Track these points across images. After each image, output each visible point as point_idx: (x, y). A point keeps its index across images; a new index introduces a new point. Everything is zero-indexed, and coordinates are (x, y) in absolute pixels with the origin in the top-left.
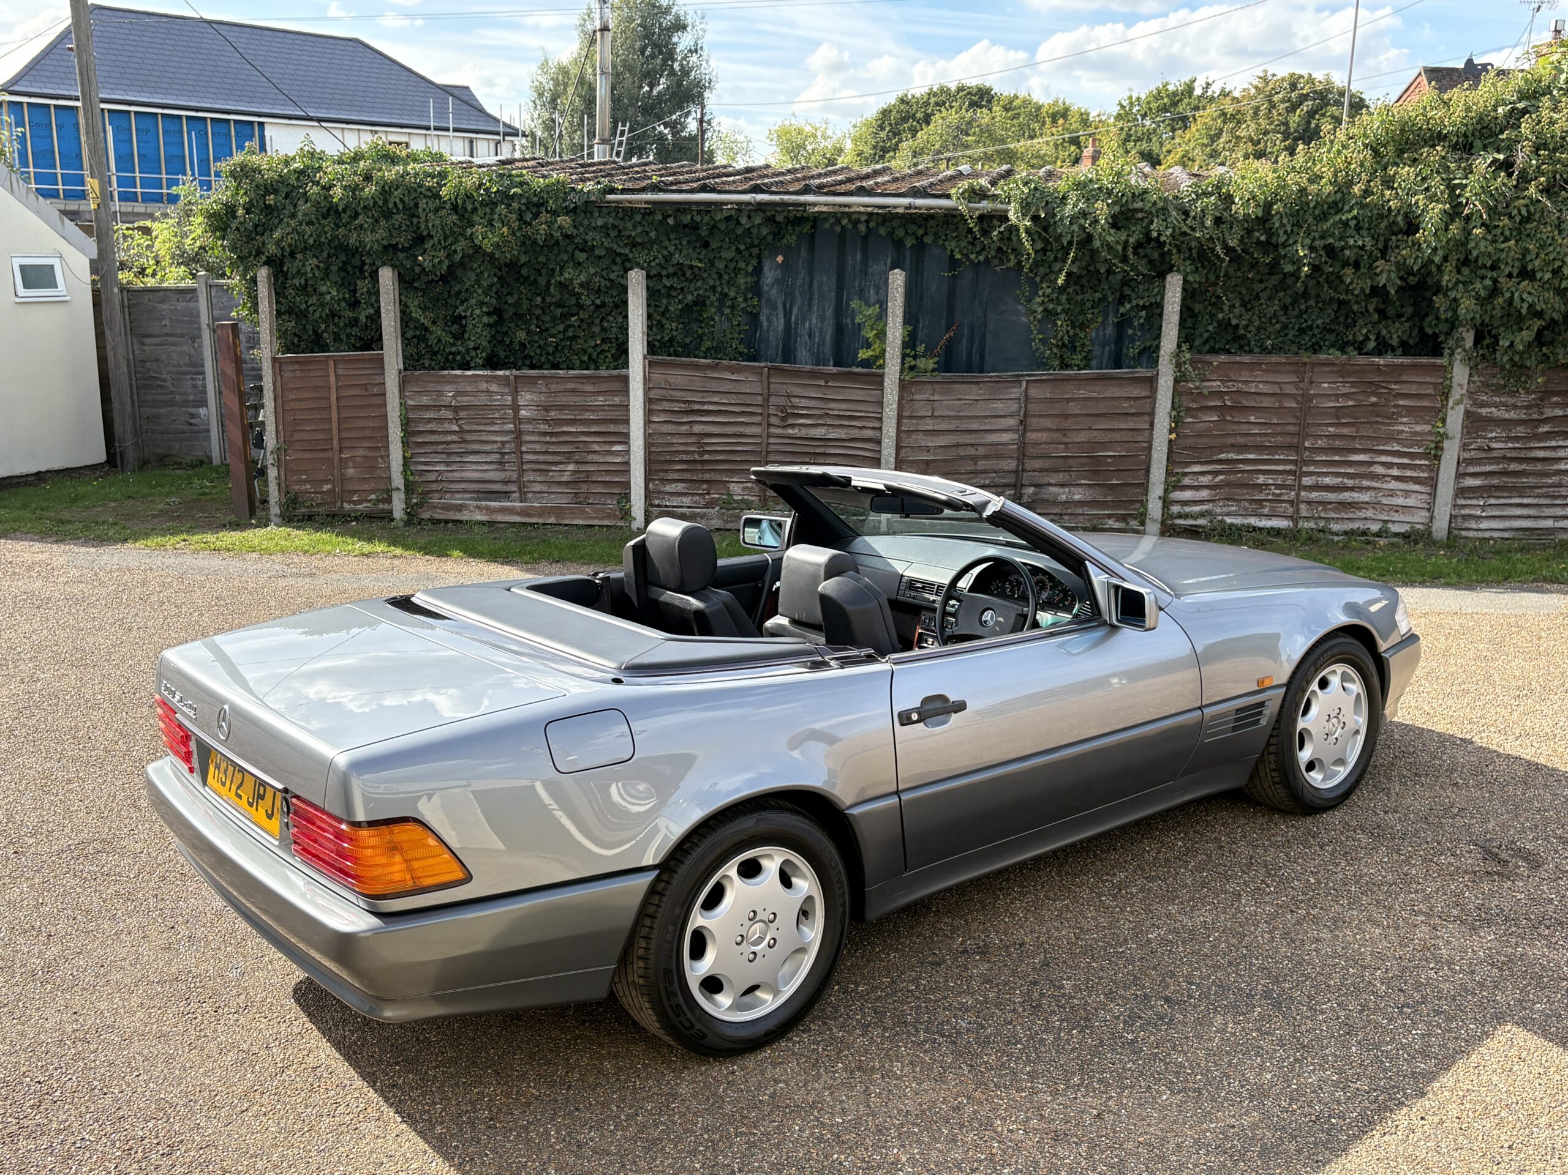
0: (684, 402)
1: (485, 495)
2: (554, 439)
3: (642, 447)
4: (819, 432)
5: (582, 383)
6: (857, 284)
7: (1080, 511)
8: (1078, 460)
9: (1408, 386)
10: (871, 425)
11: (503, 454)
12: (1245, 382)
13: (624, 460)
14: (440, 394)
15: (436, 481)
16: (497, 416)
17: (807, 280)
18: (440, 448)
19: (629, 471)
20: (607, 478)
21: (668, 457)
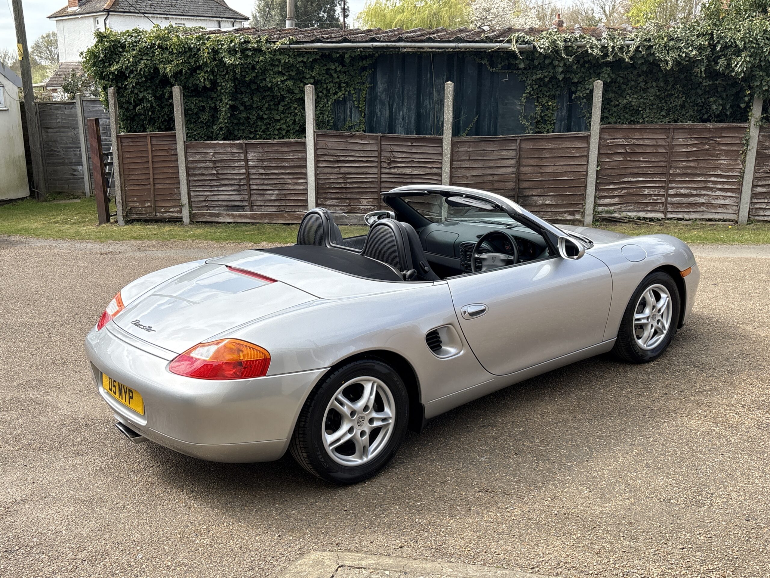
0: (336, 156)
1: (231, 208)
2: (267, 177)
3: (314, 181)
4: (408, 171)
5: (281, 147)
6: (428, 90)
7: (549, 210)
8: (548, 182)
9: (726, 139)
10: (436, 166)
11: (240, 185)
12: (637, 139)
13: (304, 188)
14: (206, 153)
15: (205, 201)
16: (236, 165)
17: (401, 89)
18: (206, 183)
19: (307, 193)
20: (296, 198)
21: (328, 186)
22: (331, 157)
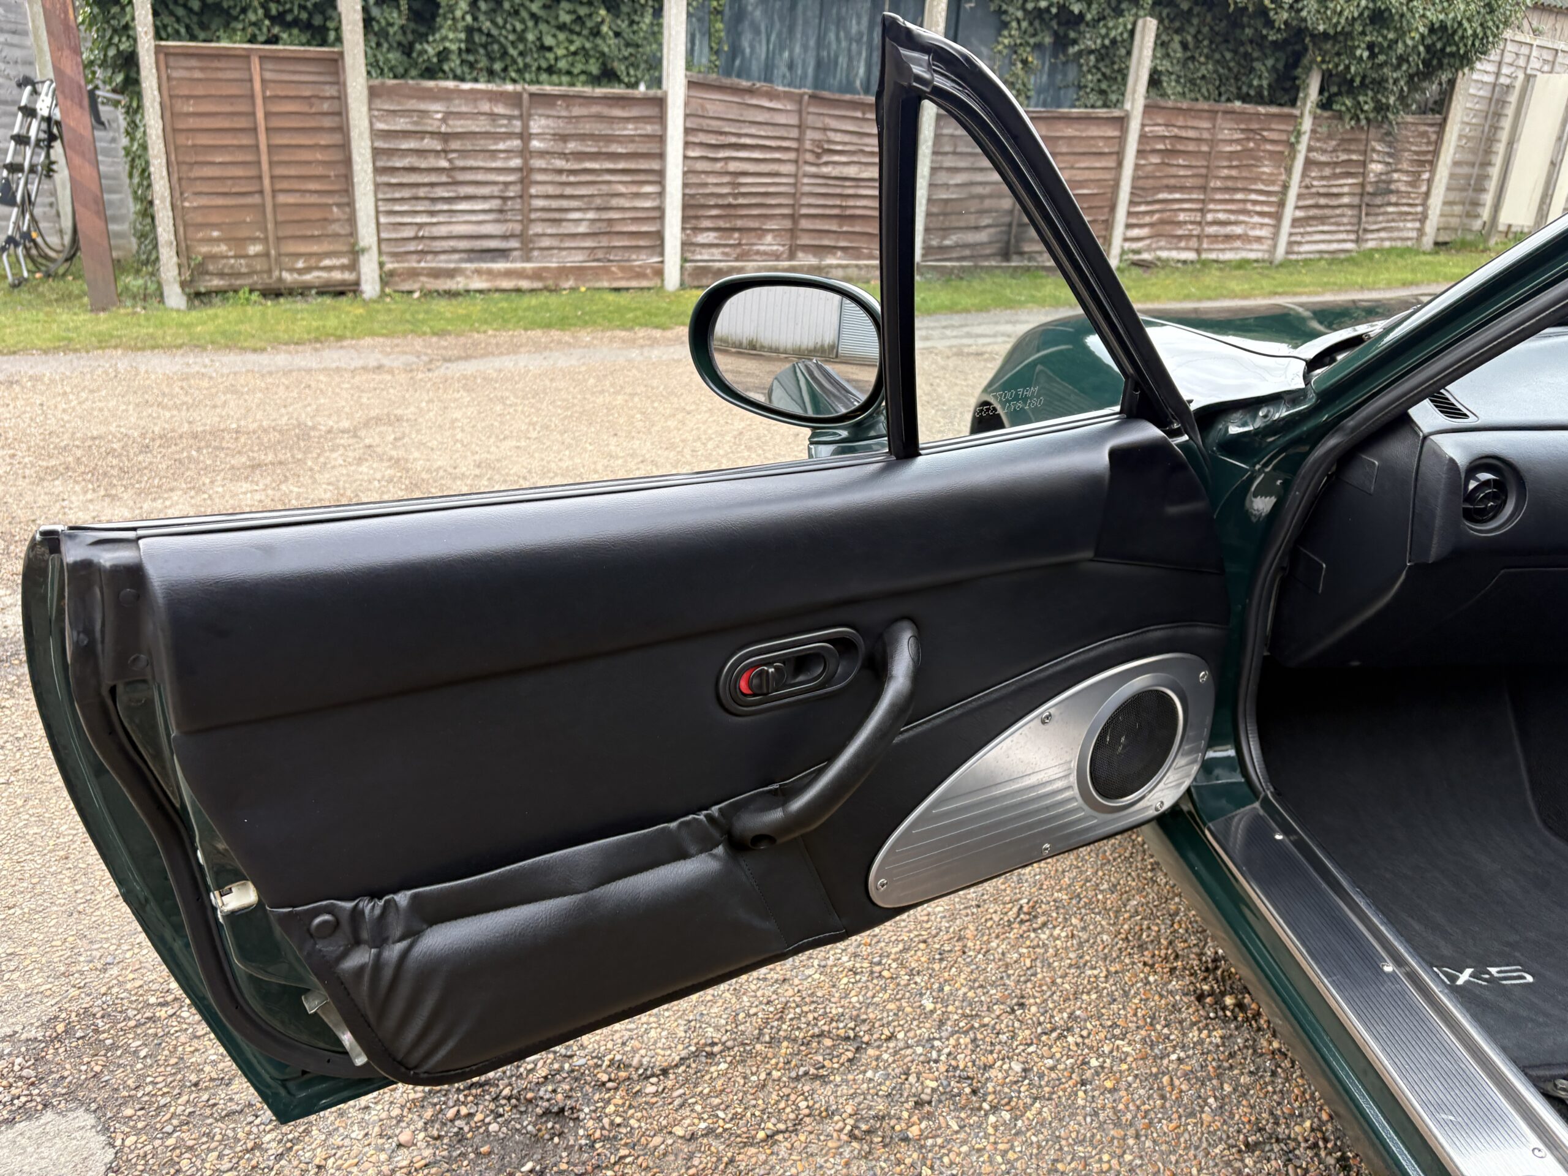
0: (721, 133)
1: (478, 255)
3: (680, 188)
4: (852, 172)
5: (610, 106)
9: (1274, 133)
11: (505, 199)
13: (657, 204)
14: (424, 113)
15: (416, 238)
16: (501, 146)
19: (661, 218)
20: (633, 228)
21: (702, 201)
22: (711, 136)
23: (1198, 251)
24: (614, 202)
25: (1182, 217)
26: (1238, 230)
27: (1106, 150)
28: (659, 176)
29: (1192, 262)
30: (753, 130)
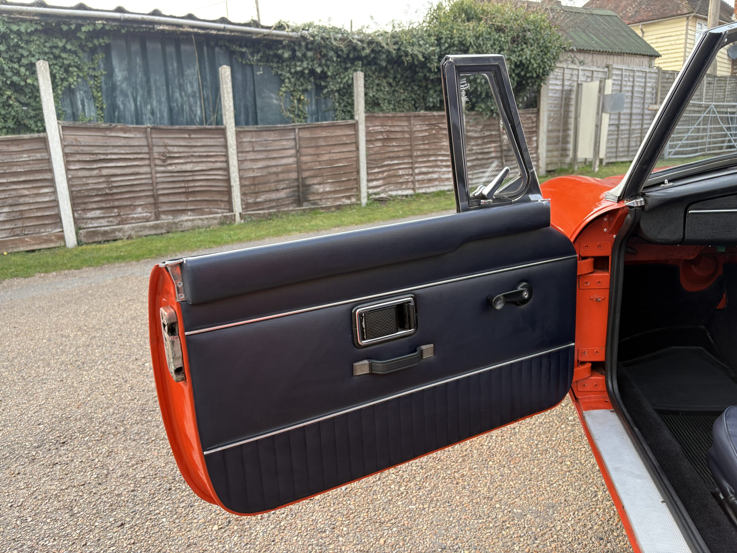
0: (93, 154)
4: (189, 167)
8: (326, 170)
10: (220, 159)
13: (52, 198)
19: (58, 206)
20: (39, 214)
21: (86, 194)
22: (86, 156)
23: (414, 189)
24: (22, 200)
25: (401, 172)
26: (435, 176)
27: (348, 142)
28: (52, 182)
29: (411, 195)
30: (116, 151)
